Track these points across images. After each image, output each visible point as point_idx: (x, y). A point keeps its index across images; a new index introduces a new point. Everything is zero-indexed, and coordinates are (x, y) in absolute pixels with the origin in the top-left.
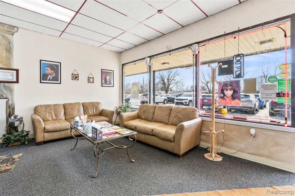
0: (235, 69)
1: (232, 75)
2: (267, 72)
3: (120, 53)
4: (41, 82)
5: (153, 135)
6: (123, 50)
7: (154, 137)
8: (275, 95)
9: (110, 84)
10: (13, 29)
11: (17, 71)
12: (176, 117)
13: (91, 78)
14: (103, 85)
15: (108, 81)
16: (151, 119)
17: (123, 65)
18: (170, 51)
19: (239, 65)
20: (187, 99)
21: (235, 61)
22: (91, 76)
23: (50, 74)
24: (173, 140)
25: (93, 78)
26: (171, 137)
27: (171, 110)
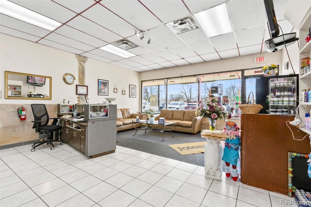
0: (219, 91)
1: (217, 94)
2: (234, 85)
3: (140, 73)
4: (98, 95)
5: (178, 126)
6: (142, 71)
7: (179, 127)
8: (235, 104)
9: (134, 95)
10: (85, 59)
11: (87, 87)
12: (188, 116)
13: (124, 91)
14: (130, 96)
15: (133, 93)
16: (171, 118)
17: (142, 81)
18: (182, 77)
19: (221, 89)
20: (175, 107)
21: (219, 87)
22: (124, 90)
23: (103, 89)
24: (191, 127)
25: (125, 91)
26: (190, 125)
27: (184, 112)
